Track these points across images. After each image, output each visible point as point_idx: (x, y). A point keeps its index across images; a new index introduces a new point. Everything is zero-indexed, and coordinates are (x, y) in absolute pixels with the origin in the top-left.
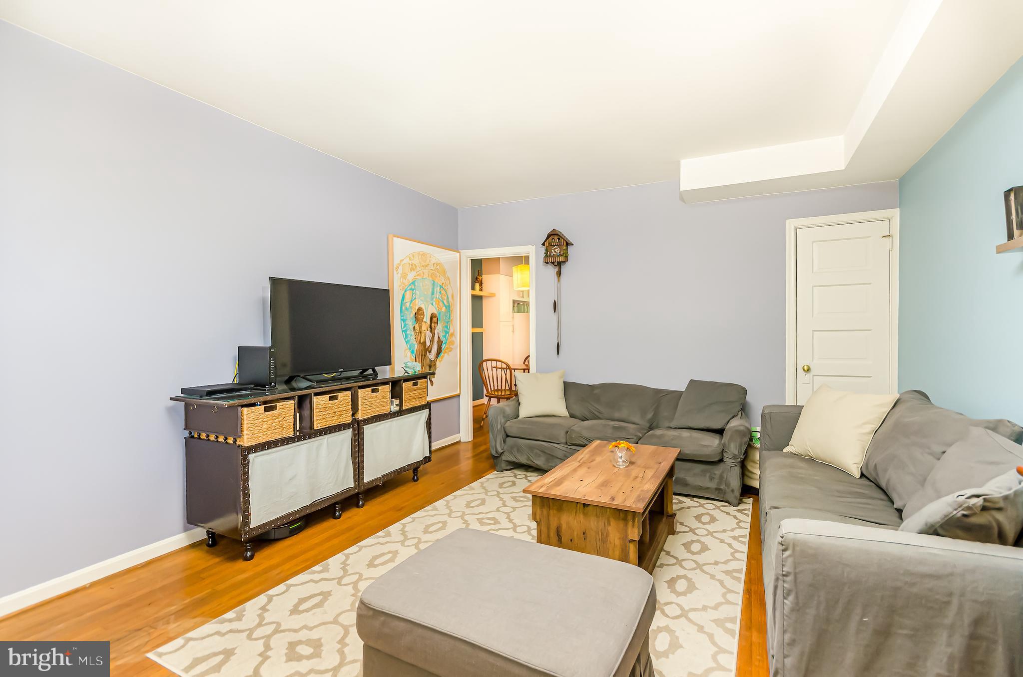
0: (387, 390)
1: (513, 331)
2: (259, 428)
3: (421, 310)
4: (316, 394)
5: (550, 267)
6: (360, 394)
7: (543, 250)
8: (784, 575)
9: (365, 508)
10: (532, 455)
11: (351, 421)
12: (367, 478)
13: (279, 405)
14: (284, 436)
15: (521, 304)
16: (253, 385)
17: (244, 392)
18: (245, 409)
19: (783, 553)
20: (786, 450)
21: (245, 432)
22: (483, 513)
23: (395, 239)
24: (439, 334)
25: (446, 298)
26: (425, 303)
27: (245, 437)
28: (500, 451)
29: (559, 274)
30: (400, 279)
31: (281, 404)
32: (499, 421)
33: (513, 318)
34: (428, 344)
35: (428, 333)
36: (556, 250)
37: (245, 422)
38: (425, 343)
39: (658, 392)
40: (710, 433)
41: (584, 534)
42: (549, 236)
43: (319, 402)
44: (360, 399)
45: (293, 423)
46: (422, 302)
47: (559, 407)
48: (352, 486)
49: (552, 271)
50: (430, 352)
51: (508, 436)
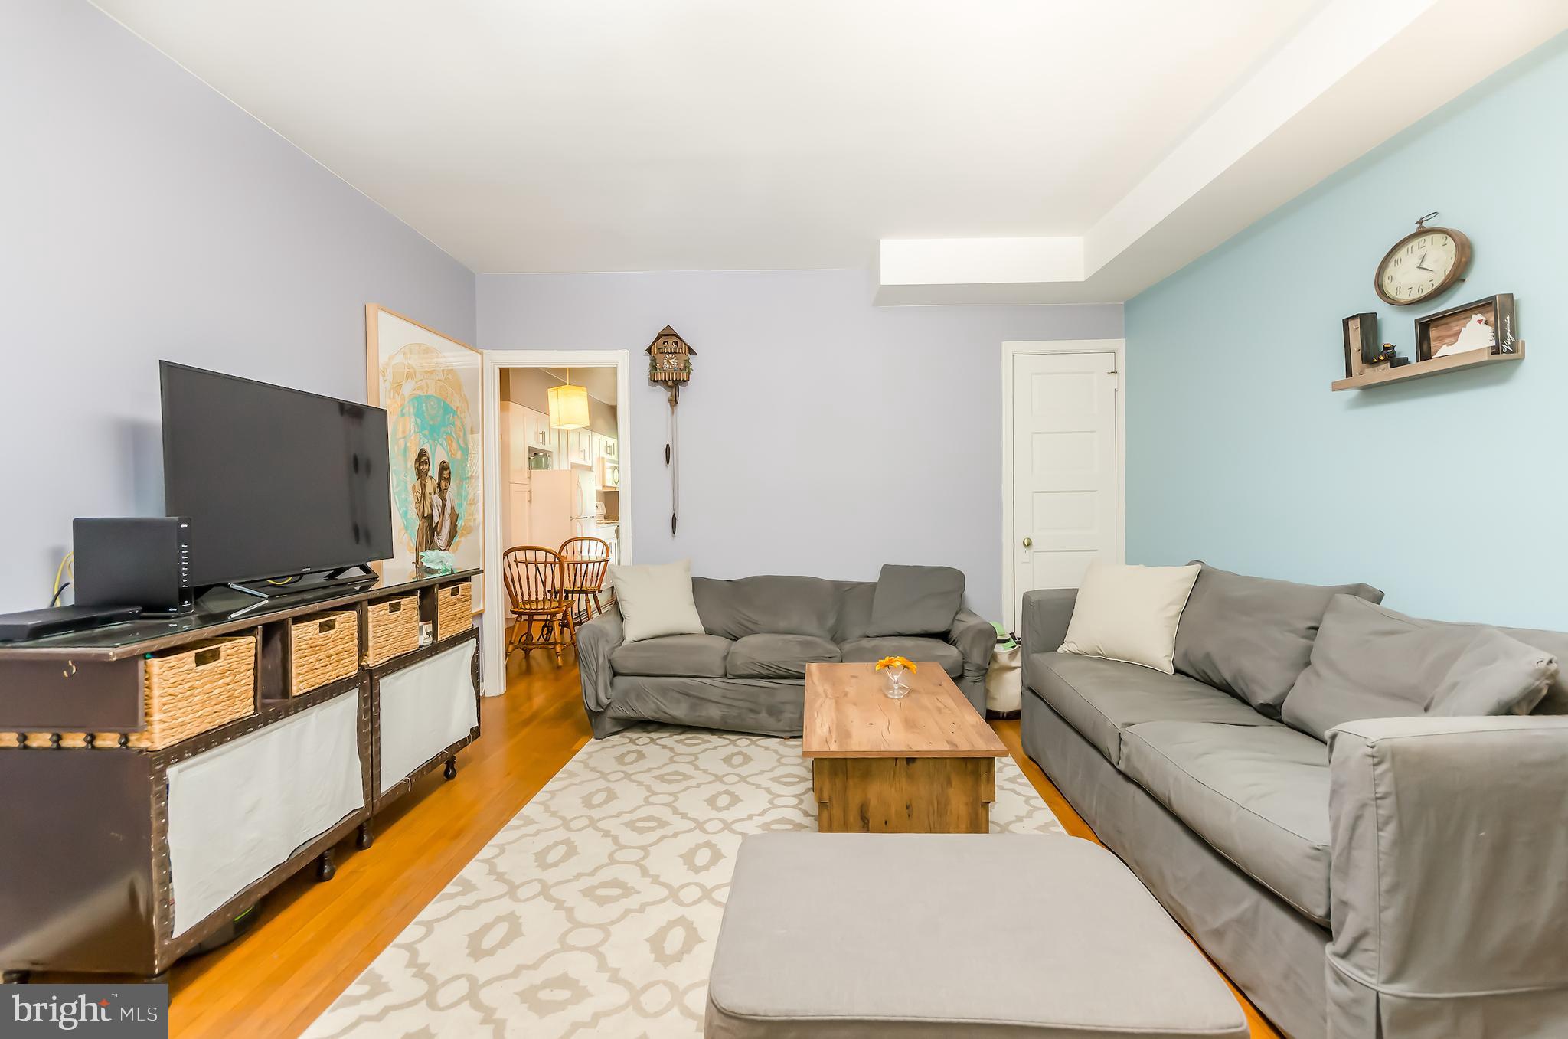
0: (414, 606)
1: (530, 501)
2: (186, 703)
3: (425, 455)
4: (297, 620)
5: (659, 388)
6: (370, 614)
7: (647, 361)
8: (1377, 799)
9: (374, 846)
10: (664, 701)
11: (356, 672)
12: (385, 786)
13: (224, 647)
14: (237, 716)
15: (541, 454)
16: (140, 608)
17: (116, 627)
18: (155, 664)
19: (1375, 767)
20: (1061, 649)
21: (156, 717)
22: (626, 812)
23: (382, 315)
24: (452, 500)
25: (462, 434)
26: (430, 441)
27: (157, 728)
28: (604, 700)
29: (674, 401)
30: (390, 392)
31: (229, 644)
32: (601, 650)
33: (530, 478)
34: (436, 519)
35: (437, 499)
36: (671, 361)
37: (156, 692)
38: (430, 517)
39: (838, 586)
40: (930, 640)
41: (908, 808)
42: (660, 336)
43: (302, 635)
44: (370, 625)
45: (252, 686)
46: (426, 440)
47: (689, 619)
48: (361, 804)
49: (662, 394)
50: (438, 534)
51: (615, 674)
